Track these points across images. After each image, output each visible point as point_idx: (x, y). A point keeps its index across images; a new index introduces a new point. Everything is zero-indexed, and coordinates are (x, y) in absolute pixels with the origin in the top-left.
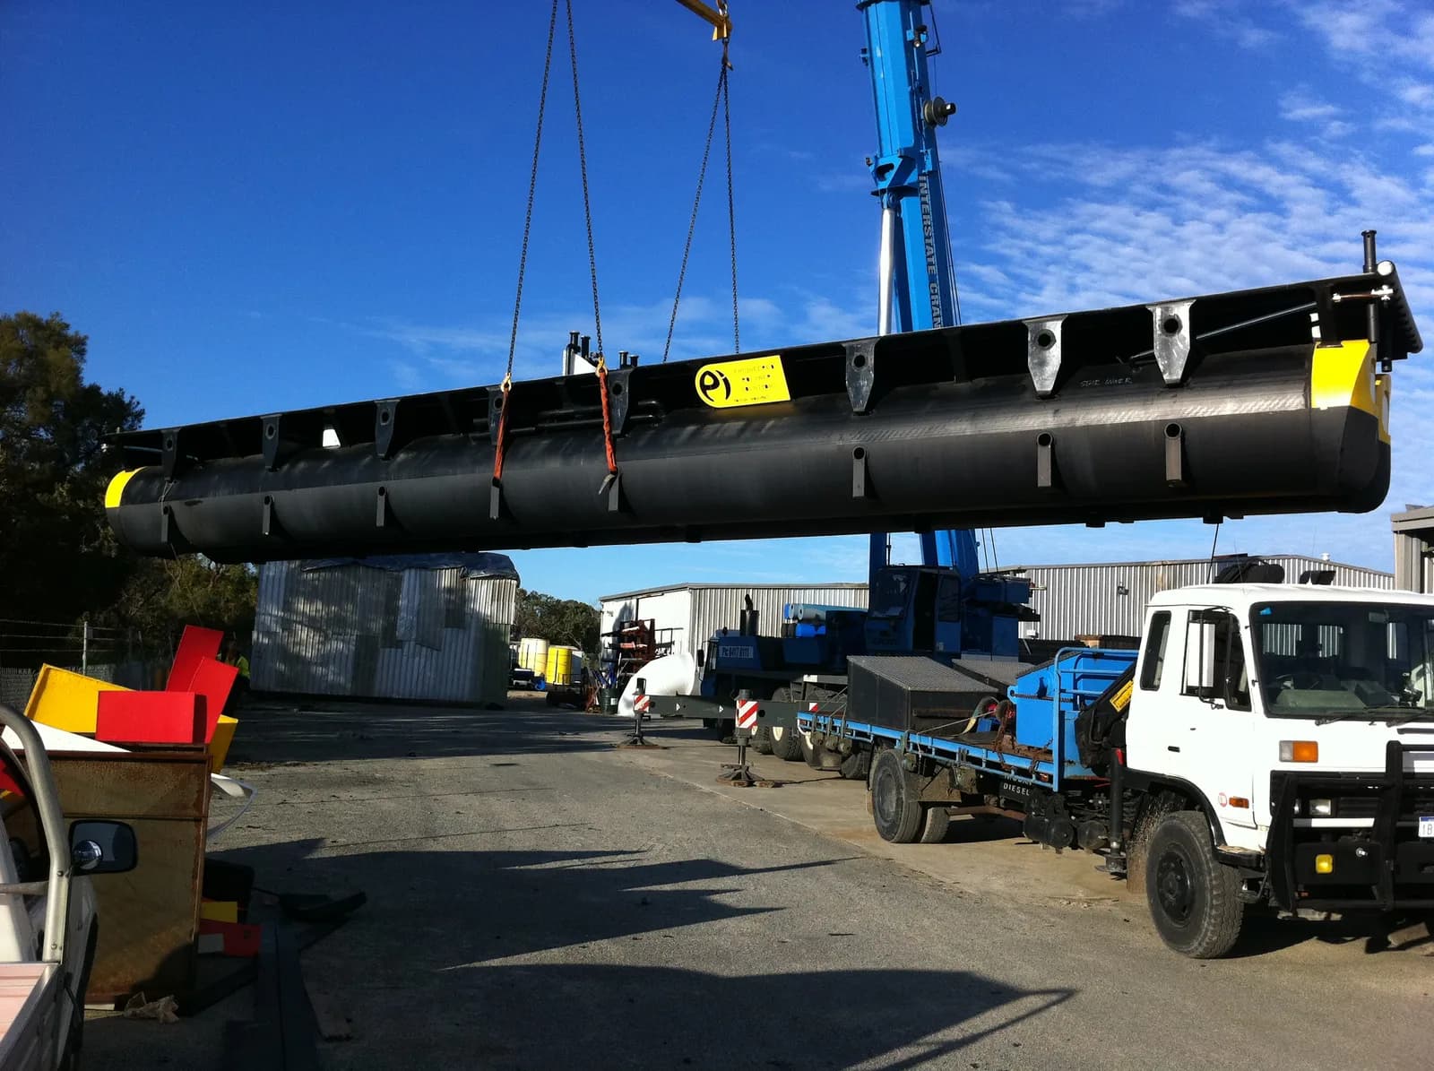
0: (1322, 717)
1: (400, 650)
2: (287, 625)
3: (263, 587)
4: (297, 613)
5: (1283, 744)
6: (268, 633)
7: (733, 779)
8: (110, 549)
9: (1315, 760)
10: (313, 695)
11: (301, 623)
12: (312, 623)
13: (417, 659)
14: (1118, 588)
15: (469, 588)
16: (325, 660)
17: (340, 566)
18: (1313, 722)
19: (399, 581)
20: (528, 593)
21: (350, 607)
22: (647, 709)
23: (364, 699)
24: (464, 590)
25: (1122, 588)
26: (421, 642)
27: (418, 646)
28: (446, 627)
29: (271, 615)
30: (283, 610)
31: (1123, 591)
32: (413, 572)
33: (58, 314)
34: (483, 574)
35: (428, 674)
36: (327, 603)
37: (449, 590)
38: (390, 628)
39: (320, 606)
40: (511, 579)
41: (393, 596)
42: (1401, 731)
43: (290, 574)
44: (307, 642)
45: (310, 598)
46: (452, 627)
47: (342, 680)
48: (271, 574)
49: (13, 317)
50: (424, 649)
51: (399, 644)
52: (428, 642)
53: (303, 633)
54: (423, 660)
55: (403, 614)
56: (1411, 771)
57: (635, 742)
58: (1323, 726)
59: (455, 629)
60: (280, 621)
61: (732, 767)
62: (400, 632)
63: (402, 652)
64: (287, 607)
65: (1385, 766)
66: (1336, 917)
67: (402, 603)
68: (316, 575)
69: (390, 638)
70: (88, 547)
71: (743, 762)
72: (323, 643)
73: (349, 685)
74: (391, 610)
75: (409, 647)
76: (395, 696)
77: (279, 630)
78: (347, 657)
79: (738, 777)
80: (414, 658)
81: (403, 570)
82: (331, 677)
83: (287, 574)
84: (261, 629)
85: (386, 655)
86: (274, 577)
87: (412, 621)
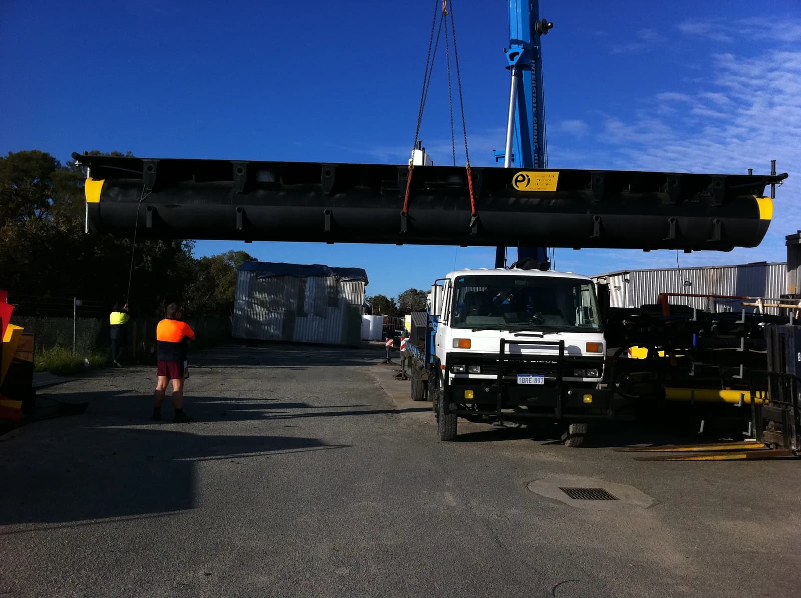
0: (475, 328)
1: (306, 318)
2: (250, 305)
3: (238, 286)
4: (255, 298)
5: (454, 340)
6: (242, 310)
7: (396, 376)
8: (149, 267)
9: (470, 348)
10: (263, 340)
11: (257, 304)
12: (262, 304)
13: (314, 322)
14: (685, 282)
15: (340, 285)
16: (269, 323)
17: (276, 276)
18: (471, 330)
19: (305, 282)
20: (418, 291)
21: (281, 296)
22: (392, 345)
23: (288, 342)
24: (337, 287)
25: (687, 282)
26: (317, 314)
27: (315, 316)
28: (329, 306)
29: (242, 300)
30: (249, 297)
31: (688, 283)
32: (312, 278)
33: (130, 153)
34: (347, 279)
35: (320, 329)
36: (269, 294)
37: (330, 287)
38: (301, 306)
39: (266, 296)
40: (362, 281)
41: (302, 291)
42: (516, 335)
43: (251, 278)
44: (260, 313)
45: (261, 292)
46: (332, 306)
47: (277, 332)
48: (242, 279)
49: (110, 154)
50: (318, 317)
51: (306, 315)
52: (320, 314)
53: (258, 309)
54: (317, 323)
55: (307, 300)
56: (520, 353)
57: (386, 362)
58: (476, 333)
59: (334, 307)
60: (246, 303)
61: (397, 371)
62: (306, 308)
63: (307, 319)
64: (250, 296)
65: (499, 350)
66: (523, 426)
67: (307, 293)
68: (264, 280)
69: (301, 312)
70: (137, 266)
71: (403, 368)
72: (268, 314)
73: (281, 335)
74: (301, 297)
75: (310, 316)
76: (304, 341)
77: (246, 308)
78: (280, 321)
79: (400, 375)
80: (313, 322)
81: (307, 277)
82: (272, 331)
83: (250, 278)
84: (237, 307)
85: (299, 321)
86: (243, 281)
87: (311, 303)
